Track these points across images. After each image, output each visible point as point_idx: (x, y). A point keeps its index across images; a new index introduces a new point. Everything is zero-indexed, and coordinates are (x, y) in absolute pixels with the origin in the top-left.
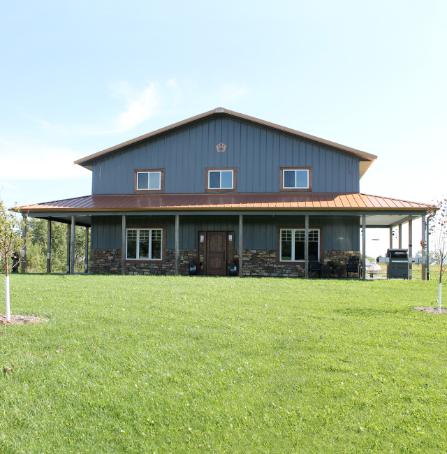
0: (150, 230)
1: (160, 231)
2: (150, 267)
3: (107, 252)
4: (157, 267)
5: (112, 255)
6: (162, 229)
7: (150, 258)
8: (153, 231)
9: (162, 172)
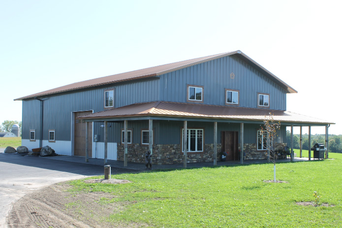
0: (196, 130)
1: (201, 131)
2: (197, 157)
3: (171, 146)
4: (200, 157)
5: (174, 149)
6: (203, 130)
7: (196, 151)
8: (198, 131)
9: (203, 88)
